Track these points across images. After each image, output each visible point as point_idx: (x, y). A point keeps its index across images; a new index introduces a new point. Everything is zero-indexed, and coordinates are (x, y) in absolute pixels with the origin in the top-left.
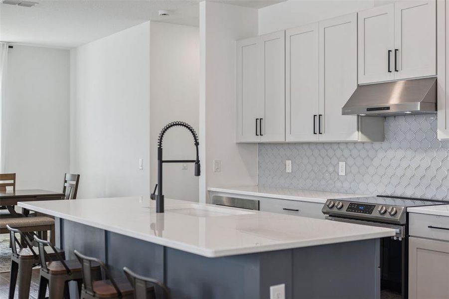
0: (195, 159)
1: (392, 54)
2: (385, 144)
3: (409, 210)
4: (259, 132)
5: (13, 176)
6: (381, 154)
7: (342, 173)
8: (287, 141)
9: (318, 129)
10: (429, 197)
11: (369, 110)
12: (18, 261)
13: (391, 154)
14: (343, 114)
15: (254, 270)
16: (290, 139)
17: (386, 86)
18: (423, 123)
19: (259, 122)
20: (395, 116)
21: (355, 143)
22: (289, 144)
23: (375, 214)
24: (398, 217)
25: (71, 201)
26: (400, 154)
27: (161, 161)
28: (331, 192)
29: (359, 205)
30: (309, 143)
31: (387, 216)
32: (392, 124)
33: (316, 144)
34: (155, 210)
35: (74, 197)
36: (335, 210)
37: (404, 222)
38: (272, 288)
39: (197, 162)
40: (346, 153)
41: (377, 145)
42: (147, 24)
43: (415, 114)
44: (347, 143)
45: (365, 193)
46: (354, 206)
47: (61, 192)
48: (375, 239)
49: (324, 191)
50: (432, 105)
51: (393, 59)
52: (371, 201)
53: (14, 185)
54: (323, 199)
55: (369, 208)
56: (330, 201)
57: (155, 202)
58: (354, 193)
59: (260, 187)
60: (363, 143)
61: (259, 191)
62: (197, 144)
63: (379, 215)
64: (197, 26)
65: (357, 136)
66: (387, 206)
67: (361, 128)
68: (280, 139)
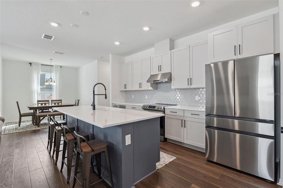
0: (105, 94)
1: (160, 67)
2: (157, 90)
3: (165, 107)
4: (125, 88)
5: (61, 100)
6: (156, 93)
7: (147, 98)
8: (133, 90)
9: (140, 87)
10: (169, 104)
11: (154, 81)
12: (50, 126)
13: (159, 93)
14: (147, 82)
15: (120, 130)
16: (133, 89)
17: (157, 75)
18: (168, 85)
19: (125, 85)
20: (160, 83)
21: (150, 90)
22: (133, 91)
23: (156, 109)
24: (162, 110)
25: (77, 106)
26: (161, 93)
27: (94, 95)
28: (144, 103)
29: (152, 106)
30: (138, 90)
31: (159, 109)
32: (159, 85)
33: (140, 91)
34: (92, 109)
35: (78, 105)
36: (145, 108)
37: (164, 111)
38: (126, 136)
39: (106, 95)
40: (148, 93)
41: (155, 91)
42: (97, 61)
43: (166, 82)
44: (148, 90)
45: (152, 103)
46: (150, 107)
47: (75, 104)
48: (158, 117)
49: (142, 103)
50: (170, 80)
51: (160, 68)
52: (154, 105)
53: (61, 103)
54: (142, 105)
55: (154, 107)
56: (144, 105)
57: (92, 107)
58: (149, 103)
59: (126, 102)
60: (152, 90)
61: (126, 103)
62: (106, 90)
63: (157, 109)
64: (109, 62)
65: (151, 88)
66: (159, 106)
67: (151, 86)
68: (131, 89)
